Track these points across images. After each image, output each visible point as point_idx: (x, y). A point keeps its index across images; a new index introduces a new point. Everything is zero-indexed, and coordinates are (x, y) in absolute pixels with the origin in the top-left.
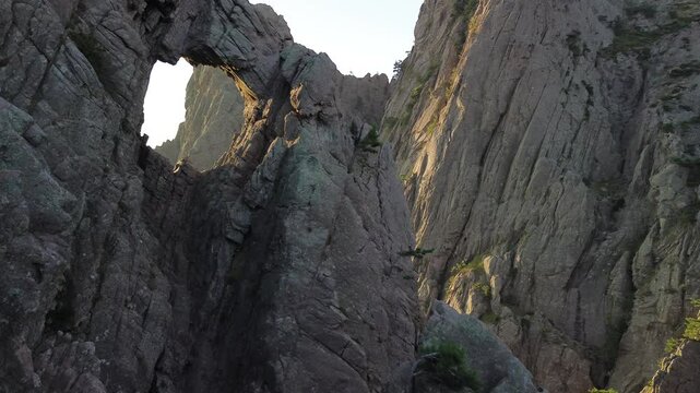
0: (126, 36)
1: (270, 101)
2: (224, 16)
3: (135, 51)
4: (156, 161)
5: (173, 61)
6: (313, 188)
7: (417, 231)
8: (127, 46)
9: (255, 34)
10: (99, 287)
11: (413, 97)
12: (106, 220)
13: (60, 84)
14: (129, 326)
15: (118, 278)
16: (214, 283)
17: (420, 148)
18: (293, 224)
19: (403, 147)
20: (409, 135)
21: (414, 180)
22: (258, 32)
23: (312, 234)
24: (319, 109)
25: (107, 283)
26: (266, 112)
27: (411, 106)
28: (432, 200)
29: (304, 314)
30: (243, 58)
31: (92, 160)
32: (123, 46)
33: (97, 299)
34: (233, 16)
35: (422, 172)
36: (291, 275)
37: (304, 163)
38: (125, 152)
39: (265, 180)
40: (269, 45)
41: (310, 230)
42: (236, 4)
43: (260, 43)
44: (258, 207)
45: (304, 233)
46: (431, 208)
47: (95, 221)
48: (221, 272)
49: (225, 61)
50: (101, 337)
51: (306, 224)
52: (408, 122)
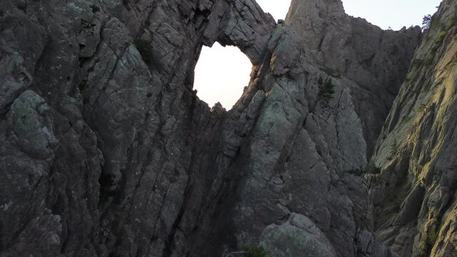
0: (169, 37)
1: (262, 66)
2: (237, 14)
3: (173, 44)
4: (200, 105)
5: (210, 45)
6: (272, 124)
7: (433, 148)
8: (169, 42)
9: (256, 23)
10: (140, 179)
11: (437, 43)
12: (146, 142)
13: (121, 70)
14: (152, 202)
15: (150, 175)
16: (216, 181)
17: (440, 83)
18: (256, 148)
19: (426, 82)
20: (432, 73)
21: (433, 108)
22: (257, 21)
23: (268, 155)
24: (287, 70)
25: (144, 177)
26: (259, 73)
27: (434, 50)
28: (448, 124)
29: (259, 207)
30: (246, 39)
31: (139, 110)
32: (167, 42)
33: (137, 186)
34: (243, 13)
35: (440, 102)
36: (252, 181)
37: (270, 108)
38: (166, 104)
39: (248, 118)
40: (264, 29)
41: (268, 152)
42: (245, 4)
43: (259, 28)
44: (244, 135)
45: (263, 154)
46: (446, 130)
47: (140, 143)
48: (220, 175)
49: (235, 43)
50: (138, 207)
51: (265, 148)
52: (431, 63)
